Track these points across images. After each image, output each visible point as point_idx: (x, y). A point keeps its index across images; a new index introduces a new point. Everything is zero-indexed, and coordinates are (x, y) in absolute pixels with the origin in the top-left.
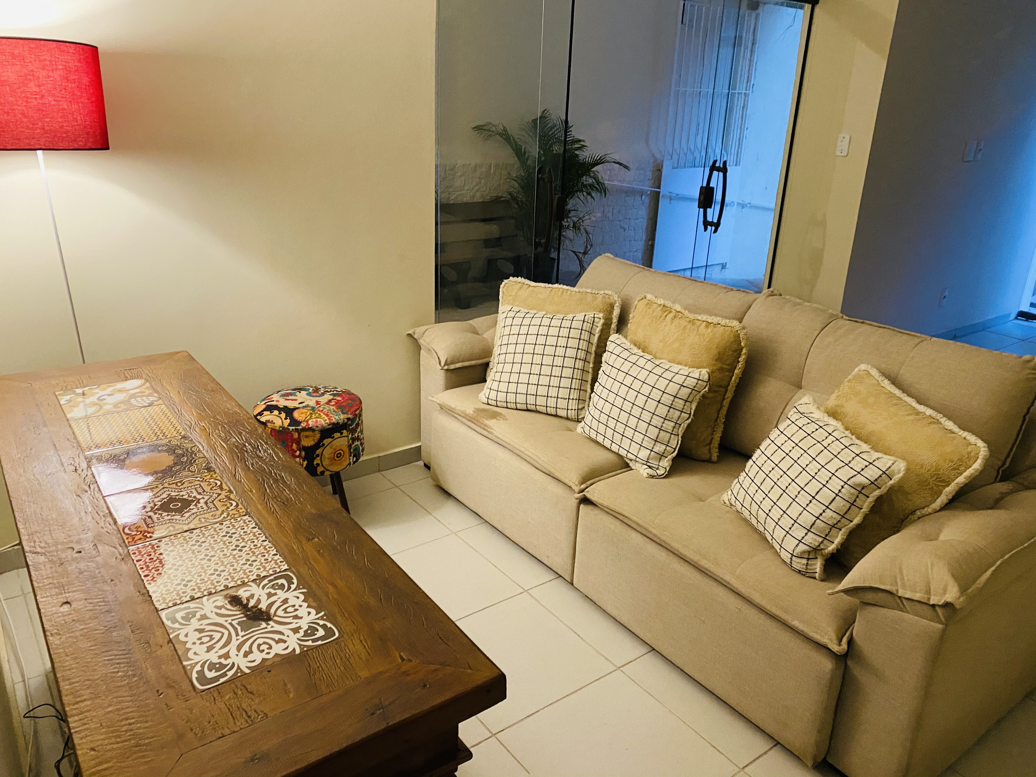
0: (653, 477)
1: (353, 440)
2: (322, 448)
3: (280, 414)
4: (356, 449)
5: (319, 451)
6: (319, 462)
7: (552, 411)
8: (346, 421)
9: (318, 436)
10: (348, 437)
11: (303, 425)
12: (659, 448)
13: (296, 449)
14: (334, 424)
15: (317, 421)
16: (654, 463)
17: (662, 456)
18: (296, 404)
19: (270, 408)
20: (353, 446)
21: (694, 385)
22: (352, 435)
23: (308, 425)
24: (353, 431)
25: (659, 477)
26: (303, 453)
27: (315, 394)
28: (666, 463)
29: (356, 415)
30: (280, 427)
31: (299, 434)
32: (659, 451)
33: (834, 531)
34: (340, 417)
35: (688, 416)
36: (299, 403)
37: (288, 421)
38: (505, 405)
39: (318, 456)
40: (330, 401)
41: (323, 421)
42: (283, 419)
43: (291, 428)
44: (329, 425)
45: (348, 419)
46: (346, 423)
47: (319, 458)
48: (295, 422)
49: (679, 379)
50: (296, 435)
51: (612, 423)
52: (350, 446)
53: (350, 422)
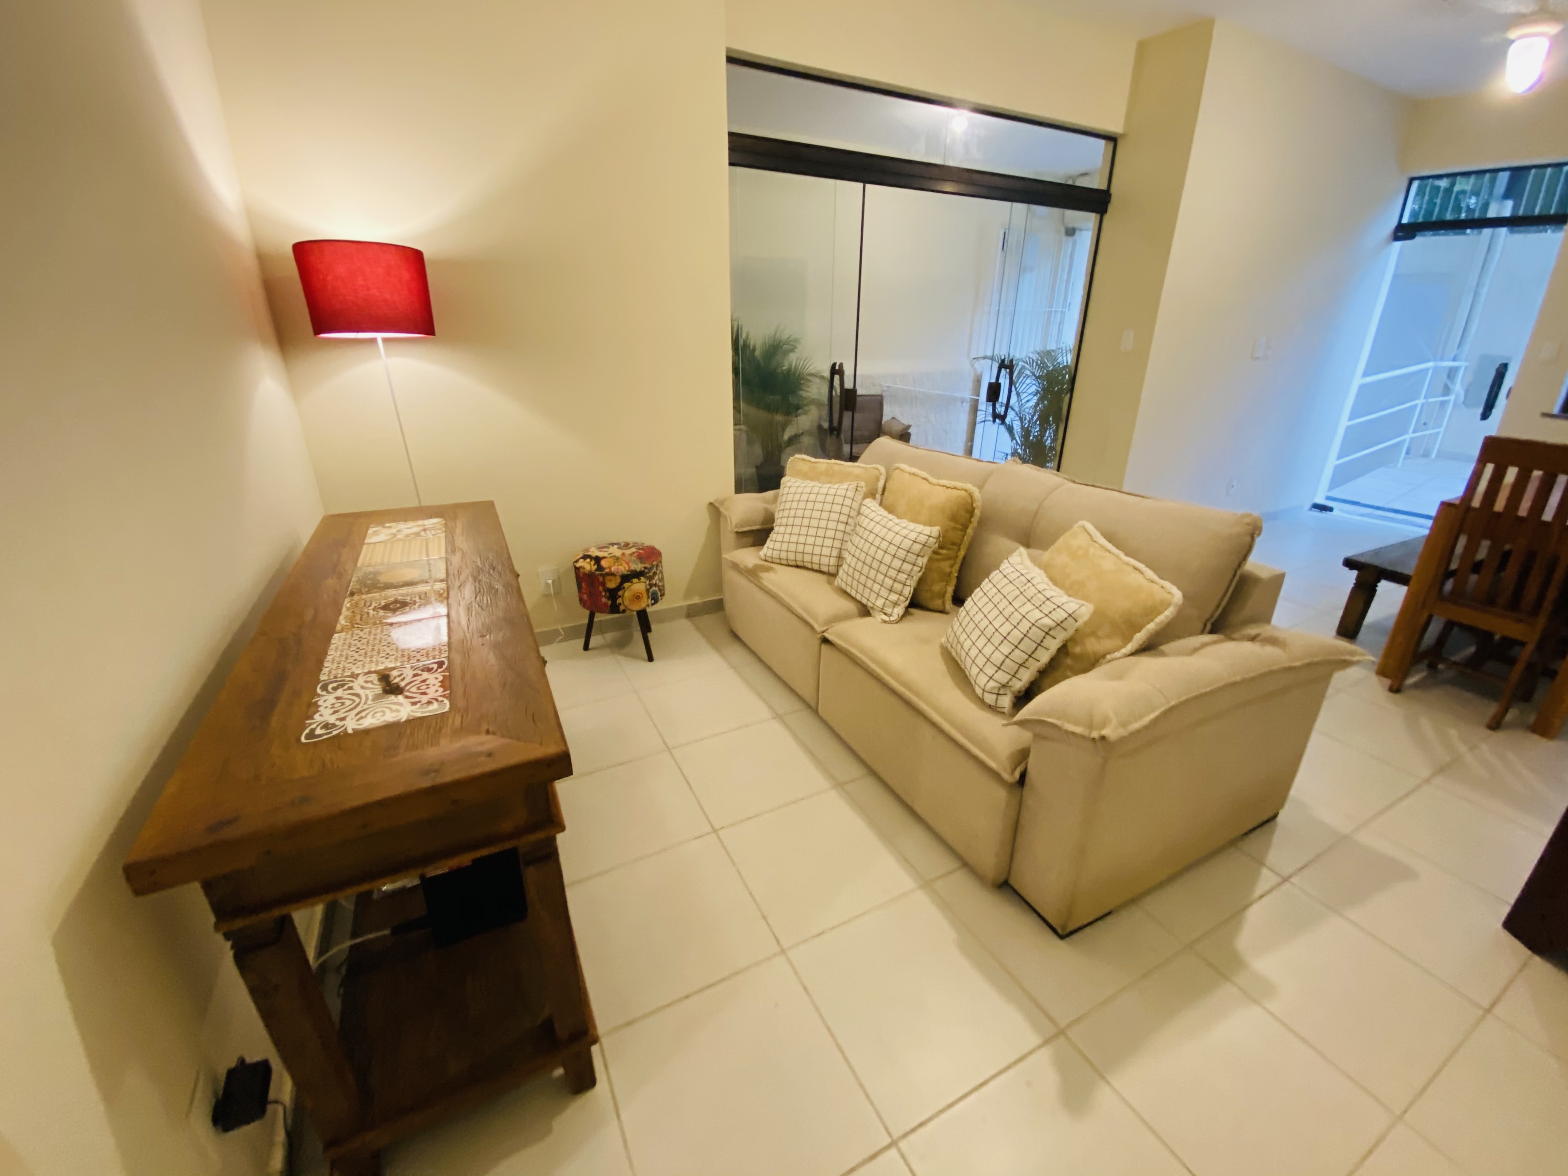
0: (885, 622)
1: (651, 586)
2: (623, 590)
3: (591, 561)
4: (655, 593)
5: (620, 593)
6: (621, 602)
7: (816, 567)
8: (643, 569)
9: (619, 580)
10: (645, 582)
11: (607, 571)
12: (894, 597)
13: (602, 590)
14: (632, 571)
15: (618, 569)
16: (888, 610)
17: (896, 604)
18: (605, 554)
19: (585, 557)
20: (651, 590)
21: (925, 541)
22: (650, 581)
23: (610, 570)
24: (650, 578)
25: (890, 622)
26: (608, 594)
27: (624, 548)
28: (899, 611)
29: (653, 566)
30: (589, 571)
31: (604, 578)
32: (892, 599)
33: (1022, 670)
34: (638, 567)
35: (919, 569)
36: (609, 554)
37: (596, 567)
38: (778, 561)
39: (620, 597)
40: (634, 553)
41: (623, 569)
42: (592, 565)
43: (597, 573)
44: (628, 571)
45: (645, 568)
46: (644, 571)
47: (620, 599)
48: (600, 568)
49: (913, 536)
50: (601, 579)
51: (857, 575)
52: (648, 590)
53: (646, 570)
